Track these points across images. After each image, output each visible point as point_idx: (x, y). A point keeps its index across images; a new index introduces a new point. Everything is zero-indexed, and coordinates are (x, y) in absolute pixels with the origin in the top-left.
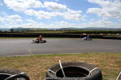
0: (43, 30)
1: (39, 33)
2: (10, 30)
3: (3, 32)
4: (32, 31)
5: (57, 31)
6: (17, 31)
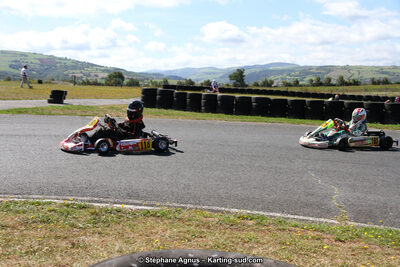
2: (230, 77)
3: (198, 84)
4: (343, 83)
6: (260, 82)
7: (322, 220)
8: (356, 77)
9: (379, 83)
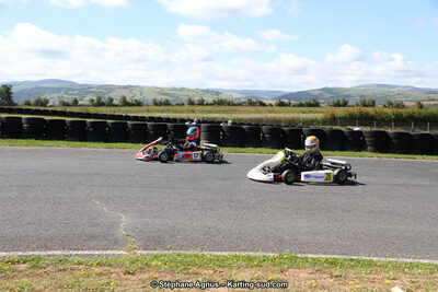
0: (196, 99)
1: (171, 116)
4: (125, 103)
5: (282, 104)
6: (32, 101)
7: (109, 252)
8: (138, 97)
9: (160, 104)
